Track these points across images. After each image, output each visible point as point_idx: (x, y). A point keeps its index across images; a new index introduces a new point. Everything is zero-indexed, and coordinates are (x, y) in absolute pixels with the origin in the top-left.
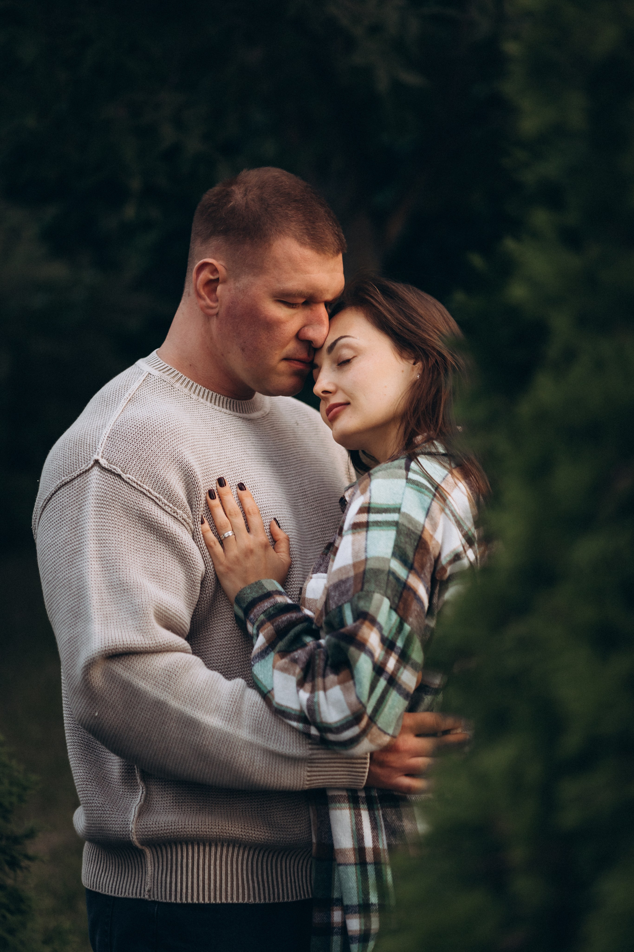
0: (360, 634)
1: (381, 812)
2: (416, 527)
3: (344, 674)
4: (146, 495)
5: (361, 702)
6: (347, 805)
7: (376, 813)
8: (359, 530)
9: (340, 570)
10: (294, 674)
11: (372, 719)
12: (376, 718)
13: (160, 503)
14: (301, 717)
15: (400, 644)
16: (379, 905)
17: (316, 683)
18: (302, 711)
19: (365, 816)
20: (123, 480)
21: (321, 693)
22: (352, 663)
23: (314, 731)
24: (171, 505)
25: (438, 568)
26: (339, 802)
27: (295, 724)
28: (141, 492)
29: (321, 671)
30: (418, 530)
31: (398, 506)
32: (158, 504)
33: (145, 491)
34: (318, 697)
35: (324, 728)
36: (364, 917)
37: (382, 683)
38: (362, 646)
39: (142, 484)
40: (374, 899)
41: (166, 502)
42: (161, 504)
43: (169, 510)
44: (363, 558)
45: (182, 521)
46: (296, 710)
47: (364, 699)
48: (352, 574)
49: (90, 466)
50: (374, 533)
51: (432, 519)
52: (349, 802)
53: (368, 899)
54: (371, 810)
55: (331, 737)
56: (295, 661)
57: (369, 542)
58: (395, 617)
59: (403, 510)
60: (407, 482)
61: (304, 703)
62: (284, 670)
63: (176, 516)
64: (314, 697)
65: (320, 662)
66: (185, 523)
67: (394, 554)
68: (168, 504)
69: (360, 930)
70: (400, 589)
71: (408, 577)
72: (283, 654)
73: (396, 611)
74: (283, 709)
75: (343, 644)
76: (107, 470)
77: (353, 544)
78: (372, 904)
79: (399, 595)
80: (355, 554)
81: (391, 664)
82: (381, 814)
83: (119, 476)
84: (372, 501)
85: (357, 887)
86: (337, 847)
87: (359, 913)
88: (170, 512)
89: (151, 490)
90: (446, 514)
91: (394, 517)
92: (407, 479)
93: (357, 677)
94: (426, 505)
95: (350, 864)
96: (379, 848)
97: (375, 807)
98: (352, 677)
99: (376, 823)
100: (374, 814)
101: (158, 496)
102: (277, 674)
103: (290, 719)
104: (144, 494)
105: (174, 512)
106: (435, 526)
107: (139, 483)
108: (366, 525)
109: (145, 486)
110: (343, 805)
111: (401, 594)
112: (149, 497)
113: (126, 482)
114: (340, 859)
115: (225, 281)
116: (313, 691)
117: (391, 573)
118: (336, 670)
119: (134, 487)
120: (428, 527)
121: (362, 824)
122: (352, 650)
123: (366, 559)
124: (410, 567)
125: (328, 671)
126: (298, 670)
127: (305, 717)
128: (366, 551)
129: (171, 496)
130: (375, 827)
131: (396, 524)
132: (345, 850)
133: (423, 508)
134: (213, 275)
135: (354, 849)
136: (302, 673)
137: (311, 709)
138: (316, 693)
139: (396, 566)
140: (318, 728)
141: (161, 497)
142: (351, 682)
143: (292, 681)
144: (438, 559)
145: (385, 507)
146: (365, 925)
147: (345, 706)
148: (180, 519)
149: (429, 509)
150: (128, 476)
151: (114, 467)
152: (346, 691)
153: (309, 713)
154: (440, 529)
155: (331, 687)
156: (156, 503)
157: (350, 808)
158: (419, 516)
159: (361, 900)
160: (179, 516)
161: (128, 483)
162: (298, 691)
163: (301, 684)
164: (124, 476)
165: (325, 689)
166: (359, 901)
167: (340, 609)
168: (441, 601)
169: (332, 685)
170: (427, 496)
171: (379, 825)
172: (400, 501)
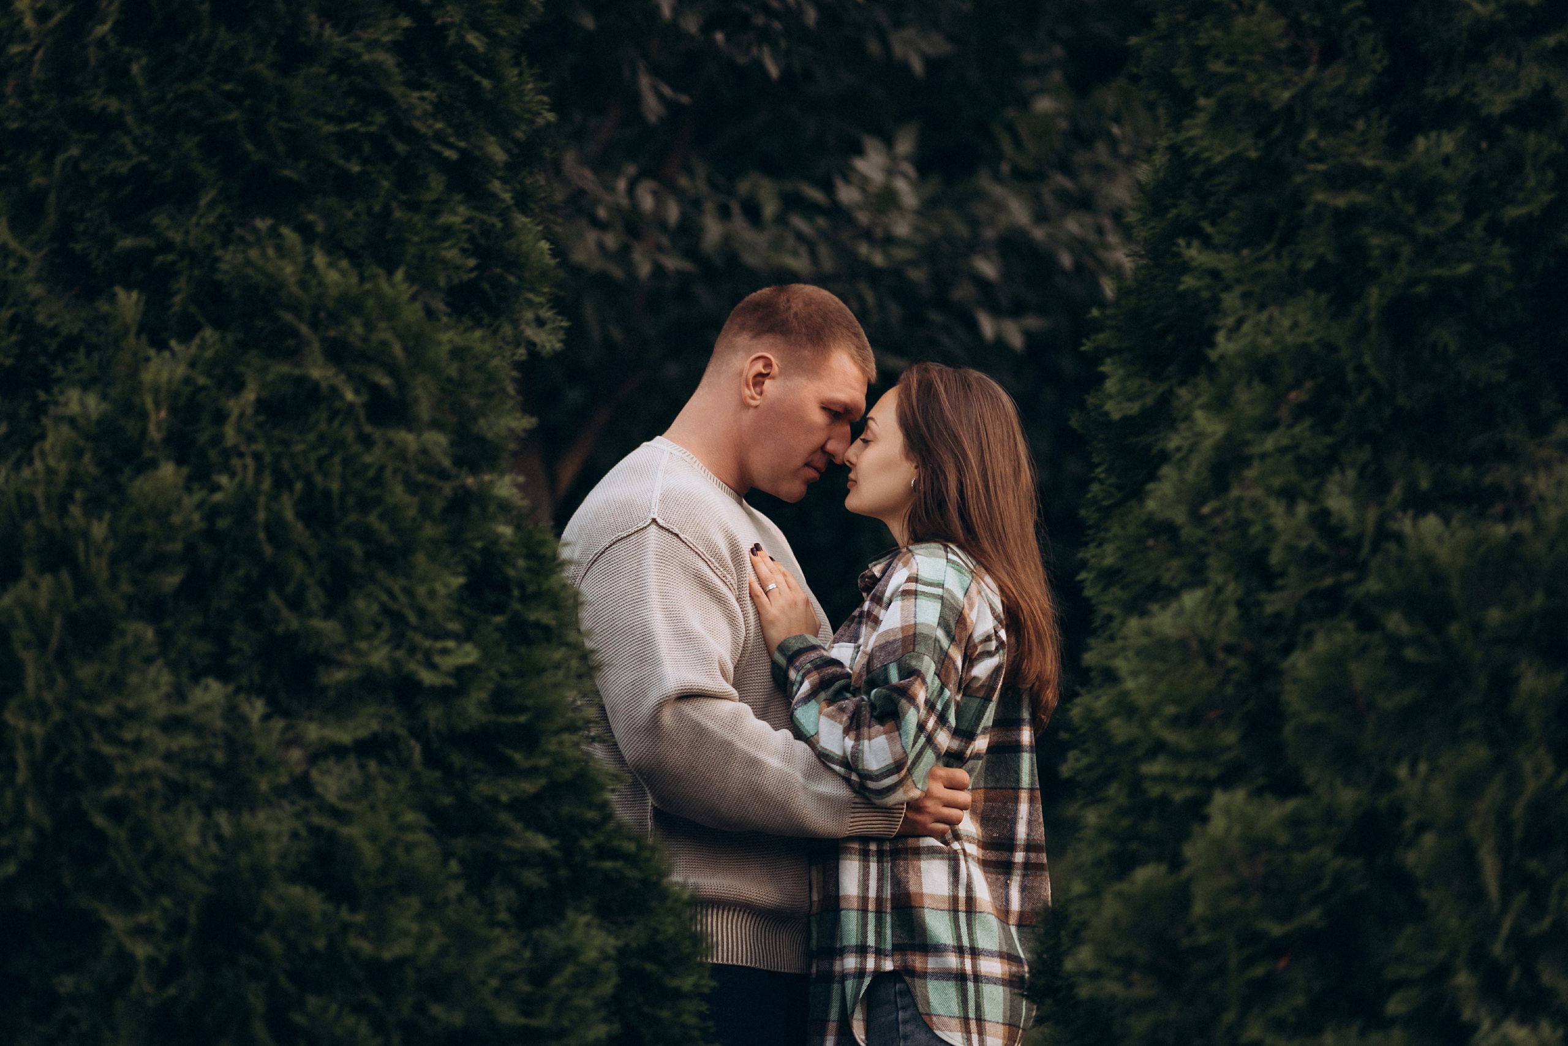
0: (912, 689)
1: (890, 864)
2: (958, 603)
3: (890, 725)
4: (701, 557)
5: (905, 752)
6: (857, 857)
7: (885, 864)
8: (909, 597)
9: (887, 632)
10: (840, 722)
11: (909, 771)
12: (913, 770)
13: (712, 566)
14: (845, 762)
15: (939, 707)
16: (875, 948)
17: (862, 732)
18: (845, 757)
19: (873, 867)
20: (681, 539)
21: (866, 742)
22: (901, 715)
23: (854, 777)
24: (722, 569)
25: (971, 644)
26: (851, 854)
27: (837, 768)
28: (696, 553)
29: (867, 721)
30: (960, 606)
31: (942, 582)
32: (710, 567)
33: (700, 553)
34: (863, 745)
35: (866, 776)
36: (861, 957)
37: (922, 739)
38: (912, 700)
39: (697, 546)
40: (871, 941)
41: (717, 565)
42: (713, 568)
43: (719, 573)
44: (912, 622)
45: (730, 586)
46: (838, 755)
47: (908, 750)
48: (900, 636)
49: (648, 523)
50: (922, 602)
51: (970, 599)
52: (860, 855)
53: (866, 942)
54: (880, 861)
55: (871, 785)
56: (842, 710)
57: (917, 610)
58: (937, 682)
59: (946, 586)
60: (947, 562)
61: (849, 750)
62: (830, 716)
63: (725, 581)
64: (859, 745)
65: (866, 713)
66: (732, 588)
67: (939, 624)
68: (719, 568)
69: (856, 968)
70: (943, 657)
71: (949, 647)
72: (830, 702)
73: (938, 676)
74: (827, 752)
75: (895, 695)
76: (665, 529)
77: (902, 610)
78: (869, 946)
79: (941, 662)
80: (904, 618)
81: (931, 724)
82: (889, 866)
83: (677, 535)
84: (919, 573)
85: (857, 930)
86: (842, 893)
87: (856, 953)
88: (720, 576)
89: (705, 553)
90: (982, 596)
91: (939, 591)
92: (947, 559)
93: (904, 728)
94: (966, 586)
95: (853, 909)
96: (882, 898)
97: (885, 859)
98: (898, 728)
99: (883, 875)
100: (883, 866)
101: (711, 559)
102: (824, 720)
103: (833, 763)
104: (699, 555)
105: (724, 577)
106: (971, 606)
107: (695, 544)
108: (915, 593)
109: (700, 548)
110: (854, 856)
111: (944, 661)
112: (703, 559)
113: (683, 542)
114: (843, 904)
115: (773, 378)
116: (858, 739)
117: (937, 640)
118: (881, 719)
119: (691, 548)
120: (966, 606)
121: (869, 876)
122: (903, 702)
123: (916, 624)
124: (952, 639)
125: (873, 722)
126: (845, 718)
127: (848, 763)
128: (915, 617)
129: (721, 561)
130: (880, 879)
131: (942, 598)
132: (849, 896)
133: (963, 588)
134: (765, 370)
135: (859, 897)
136: (849, 721)
137: (855, 756)
138: (861, 742)
139: (940, 634)
140: (859, 775)
141: (714, 560)
142: (897, 733)
143: (839, 729)
144: (971, 636)
145: (931, 581)
146: (861, 964)
147: (889, 754)
148: (728, 583)
149: (968, 589)
150: (686, 536)
151: (672, 526)
152: (891, 741)
153: (851, 758)
154: (975, 610)
155: (876, 736)
156: (708, 565)
157: (859, 860)
158: (960, 594)
159: (859, 941)
160: (727, 580)
161: (686, 543)
162: (844, 738)
163: (846, 732)
164: (681, 536)
165: (870, 739)
166: (857, 942)
167: (885, 668)
168: (968, 675)
169: (879, 734)
170: (967, 577)
171: (885, 876)
172: (943, 579)
